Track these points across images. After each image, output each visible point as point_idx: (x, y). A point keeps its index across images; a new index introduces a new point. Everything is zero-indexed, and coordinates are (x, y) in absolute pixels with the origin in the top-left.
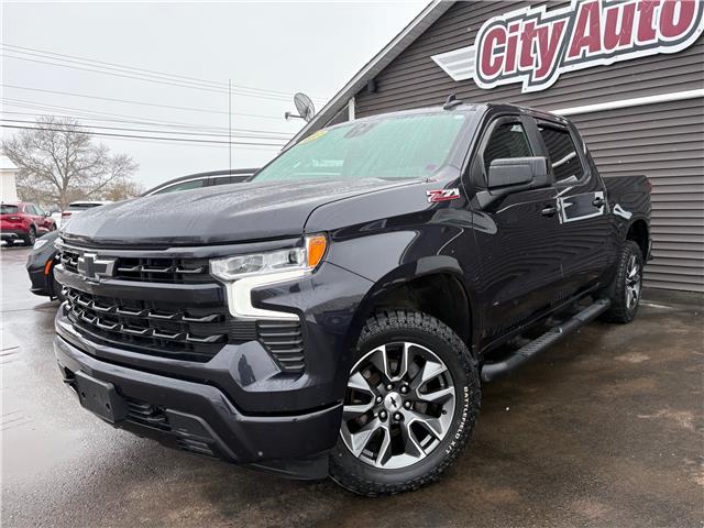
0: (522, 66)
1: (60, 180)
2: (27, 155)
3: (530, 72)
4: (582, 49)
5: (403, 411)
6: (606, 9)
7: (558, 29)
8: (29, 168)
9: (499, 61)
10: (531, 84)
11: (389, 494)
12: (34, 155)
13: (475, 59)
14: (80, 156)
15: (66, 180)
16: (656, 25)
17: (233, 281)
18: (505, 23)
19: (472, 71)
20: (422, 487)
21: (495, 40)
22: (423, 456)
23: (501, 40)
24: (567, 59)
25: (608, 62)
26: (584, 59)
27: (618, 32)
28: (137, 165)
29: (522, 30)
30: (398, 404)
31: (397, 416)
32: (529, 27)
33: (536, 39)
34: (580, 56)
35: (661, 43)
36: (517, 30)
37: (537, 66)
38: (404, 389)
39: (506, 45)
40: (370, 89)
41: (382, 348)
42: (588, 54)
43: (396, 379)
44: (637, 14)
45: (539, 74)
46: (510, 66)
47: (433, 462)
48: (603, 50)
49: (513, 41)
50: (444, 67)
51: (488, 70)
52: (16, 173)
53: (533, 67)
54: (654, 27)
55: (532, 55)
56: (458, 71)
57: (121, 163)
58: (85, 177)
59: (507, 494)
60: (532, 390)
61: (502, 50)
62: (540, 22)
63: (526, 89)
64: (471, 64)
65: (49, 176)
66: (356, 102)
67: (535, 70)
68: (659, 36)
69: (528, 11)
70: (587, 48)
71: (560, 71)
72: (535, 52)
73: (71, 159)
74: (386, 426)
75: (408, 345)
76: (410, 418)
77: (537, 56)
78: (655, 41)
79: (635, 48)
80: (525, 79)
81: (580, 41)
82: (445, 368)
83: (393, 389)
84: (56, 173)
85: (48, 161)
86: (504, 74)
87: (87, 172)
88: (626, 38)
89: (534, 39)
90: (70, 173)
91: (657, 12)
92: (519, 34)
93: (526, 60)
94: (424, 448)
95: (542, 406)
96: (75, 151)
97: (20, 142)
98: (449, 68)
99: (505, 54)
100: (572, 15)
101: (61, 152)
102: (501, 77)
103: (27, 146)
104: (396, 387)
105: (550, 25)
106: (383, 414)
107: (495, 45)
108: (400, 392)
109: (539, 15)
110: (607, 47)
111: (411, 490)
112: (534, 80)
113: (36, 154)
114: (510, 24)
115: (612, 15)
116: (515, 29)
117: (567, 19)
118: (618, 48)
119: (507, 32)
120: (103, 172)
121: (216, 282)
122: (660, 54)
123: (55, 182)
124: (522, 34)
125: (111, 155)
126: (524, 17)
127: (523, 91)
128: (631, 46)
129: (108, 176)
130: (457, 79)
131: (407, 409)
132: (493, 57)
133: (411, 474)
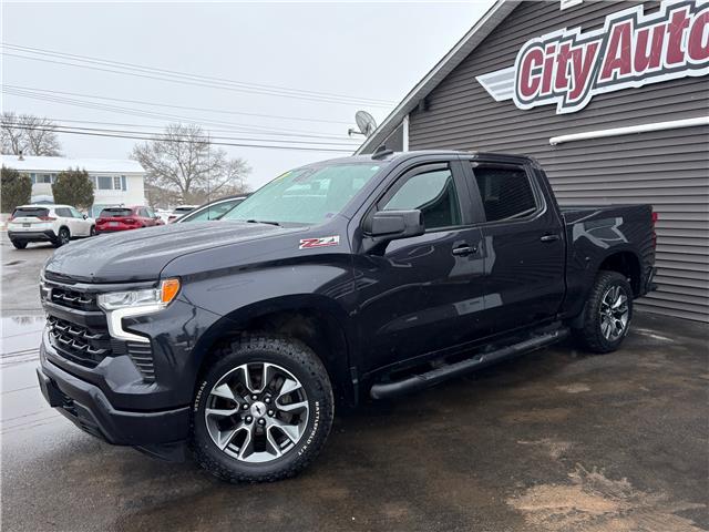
0: (557, 87)
1: (183, 182)
2: (157, 160)
3: (564, 94)
4: (614, 71)
5: (266, 417)
6: (637, 31)
7: (591, 50)
8: (158, 171)
9: (536, 82)
10: (565, 105)
11: (249, 482)
12: (162, 160)
13: (515, 80)
14: (201, 160)
15: (188, 182)
16: (684, 48)
17: (112, 310)
18: (542, 45)
19: (511, 92)
20: (278, 480)
21: (533, 61)
22: (279, 455)
23: (539, 62)
24: (599, 81)
25: (638, 84)
26: (616, 81)
27: (648, 54)
28: (251, 168)
29: (558, 52)
30: (263, 412)
31: (261, 421)
32: (565, 49)
33: (571, 61)
34: (611, 79)
35: (689, 66)
36: (553, 51)
37: (571, 87)
38: (267, 400)
39: (543, 66)
40: (421, 108)
41: (244, 367)
42: (619, 77)
43: (257, 391)
44: (667, 36)
45: (573, 95)
46: (546, 88)
47: (287, 460)
48: (634, 73)
49: (550, 62)
50: (487, 87)
51: (526, 91)
52: (145, 177)
53: (567, 88)
54: (682, 50)
55: (567, 76)
56: (500, 91)
57: (236, 166)
58: (204, 179)
59: (340, 493)
60: (447, 411)
61: (539, 71)
62: (575, 44)
63: (560, 110)
64: (511, 85)
65: (174, 178)
66: (410, 120)
67: (569, 91)
68: (687, 58)
69: (563, 32)
70: (618, 70)
71: (592, 92)
72: (569, 73)
73: (193, 163)
74: (249, 428)
75: (266, 365)
76: (272, 423)
77: (571, 78)
78: (683, 64)
79: (664, 71)
80: (559, 100)
81: (612, 63)
82: (299, 385)
83: (258, 400)
84: (180, 175)
85: (174, 164)
86: (541, 95)
87: (206, 174)
88: (655, 61)
89: (569, 61)
90: (192, 176)
91: (687, 32)
92: (555, 55)
93: (561, 82)
94: (281, 449)
95: (442, 426)
96: (197, 155)
97: (151, 147)
98: (491, 88)
99: (541, 75)
100: (605, 37)
101: (185, 157)
102: (537, 98)
103: (157, 151)
104: (260, 398)
105: (584, 47)
106: (249, 418)
107: (533, 67)
108: (264, 402)
109: (574, 37)
110: (638, 70)
111: (268, 481)
112: (568, 101)
113: (165, 158)
114: (547, 46)
115: (643, 37)
116: (551, 50)
117: (600, 41)
118: (647, 70)
119: (544, 54)
120: (220, 175)
121: (100, 310)
122: (688, 77)
123: (179, 183)
124: (559, 56)
125: (227, 159)
126: (560, 39)
127: (558, 113)
128: (660, 68)
129: (224, 179)
130: (498, 99)
131: (270, 416)
132: (531, 78)
133: (267, 468)
